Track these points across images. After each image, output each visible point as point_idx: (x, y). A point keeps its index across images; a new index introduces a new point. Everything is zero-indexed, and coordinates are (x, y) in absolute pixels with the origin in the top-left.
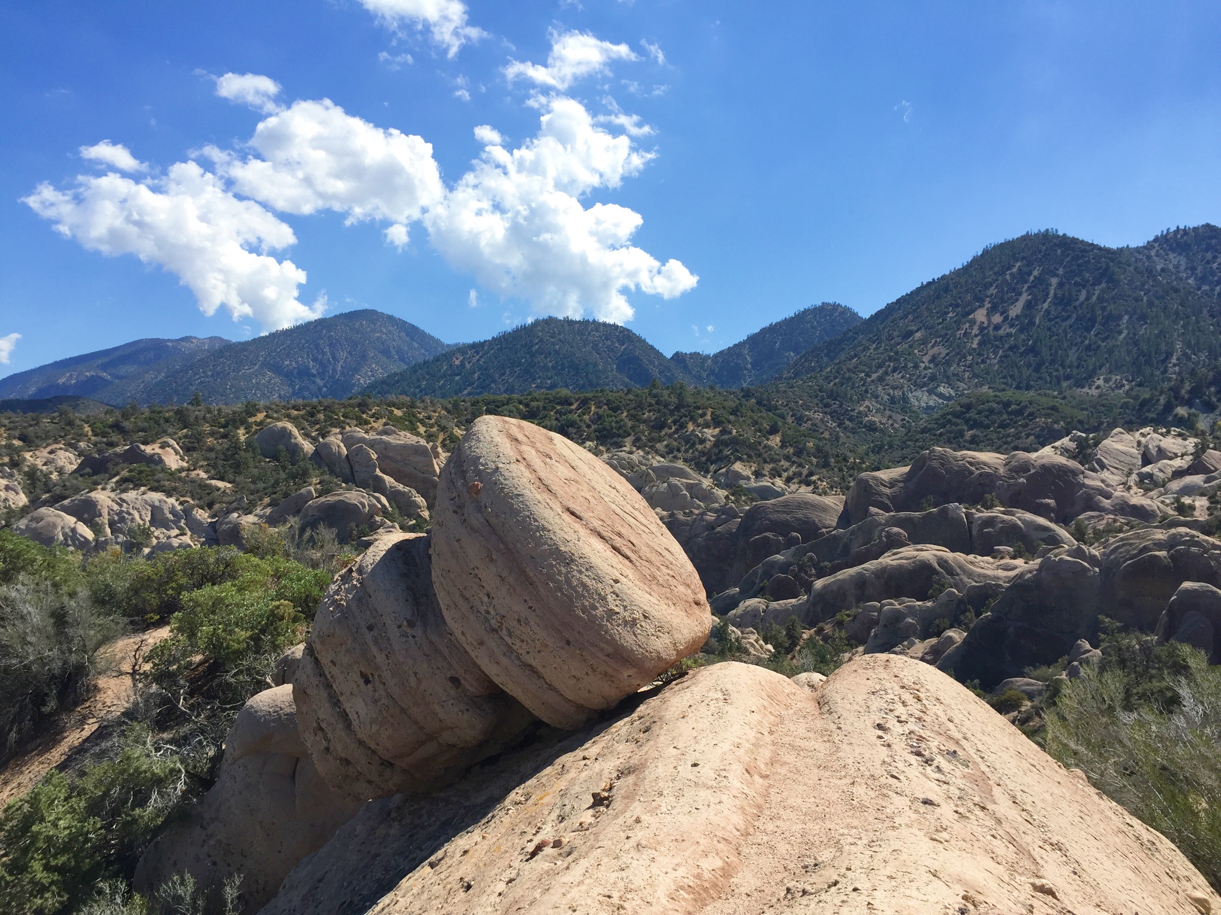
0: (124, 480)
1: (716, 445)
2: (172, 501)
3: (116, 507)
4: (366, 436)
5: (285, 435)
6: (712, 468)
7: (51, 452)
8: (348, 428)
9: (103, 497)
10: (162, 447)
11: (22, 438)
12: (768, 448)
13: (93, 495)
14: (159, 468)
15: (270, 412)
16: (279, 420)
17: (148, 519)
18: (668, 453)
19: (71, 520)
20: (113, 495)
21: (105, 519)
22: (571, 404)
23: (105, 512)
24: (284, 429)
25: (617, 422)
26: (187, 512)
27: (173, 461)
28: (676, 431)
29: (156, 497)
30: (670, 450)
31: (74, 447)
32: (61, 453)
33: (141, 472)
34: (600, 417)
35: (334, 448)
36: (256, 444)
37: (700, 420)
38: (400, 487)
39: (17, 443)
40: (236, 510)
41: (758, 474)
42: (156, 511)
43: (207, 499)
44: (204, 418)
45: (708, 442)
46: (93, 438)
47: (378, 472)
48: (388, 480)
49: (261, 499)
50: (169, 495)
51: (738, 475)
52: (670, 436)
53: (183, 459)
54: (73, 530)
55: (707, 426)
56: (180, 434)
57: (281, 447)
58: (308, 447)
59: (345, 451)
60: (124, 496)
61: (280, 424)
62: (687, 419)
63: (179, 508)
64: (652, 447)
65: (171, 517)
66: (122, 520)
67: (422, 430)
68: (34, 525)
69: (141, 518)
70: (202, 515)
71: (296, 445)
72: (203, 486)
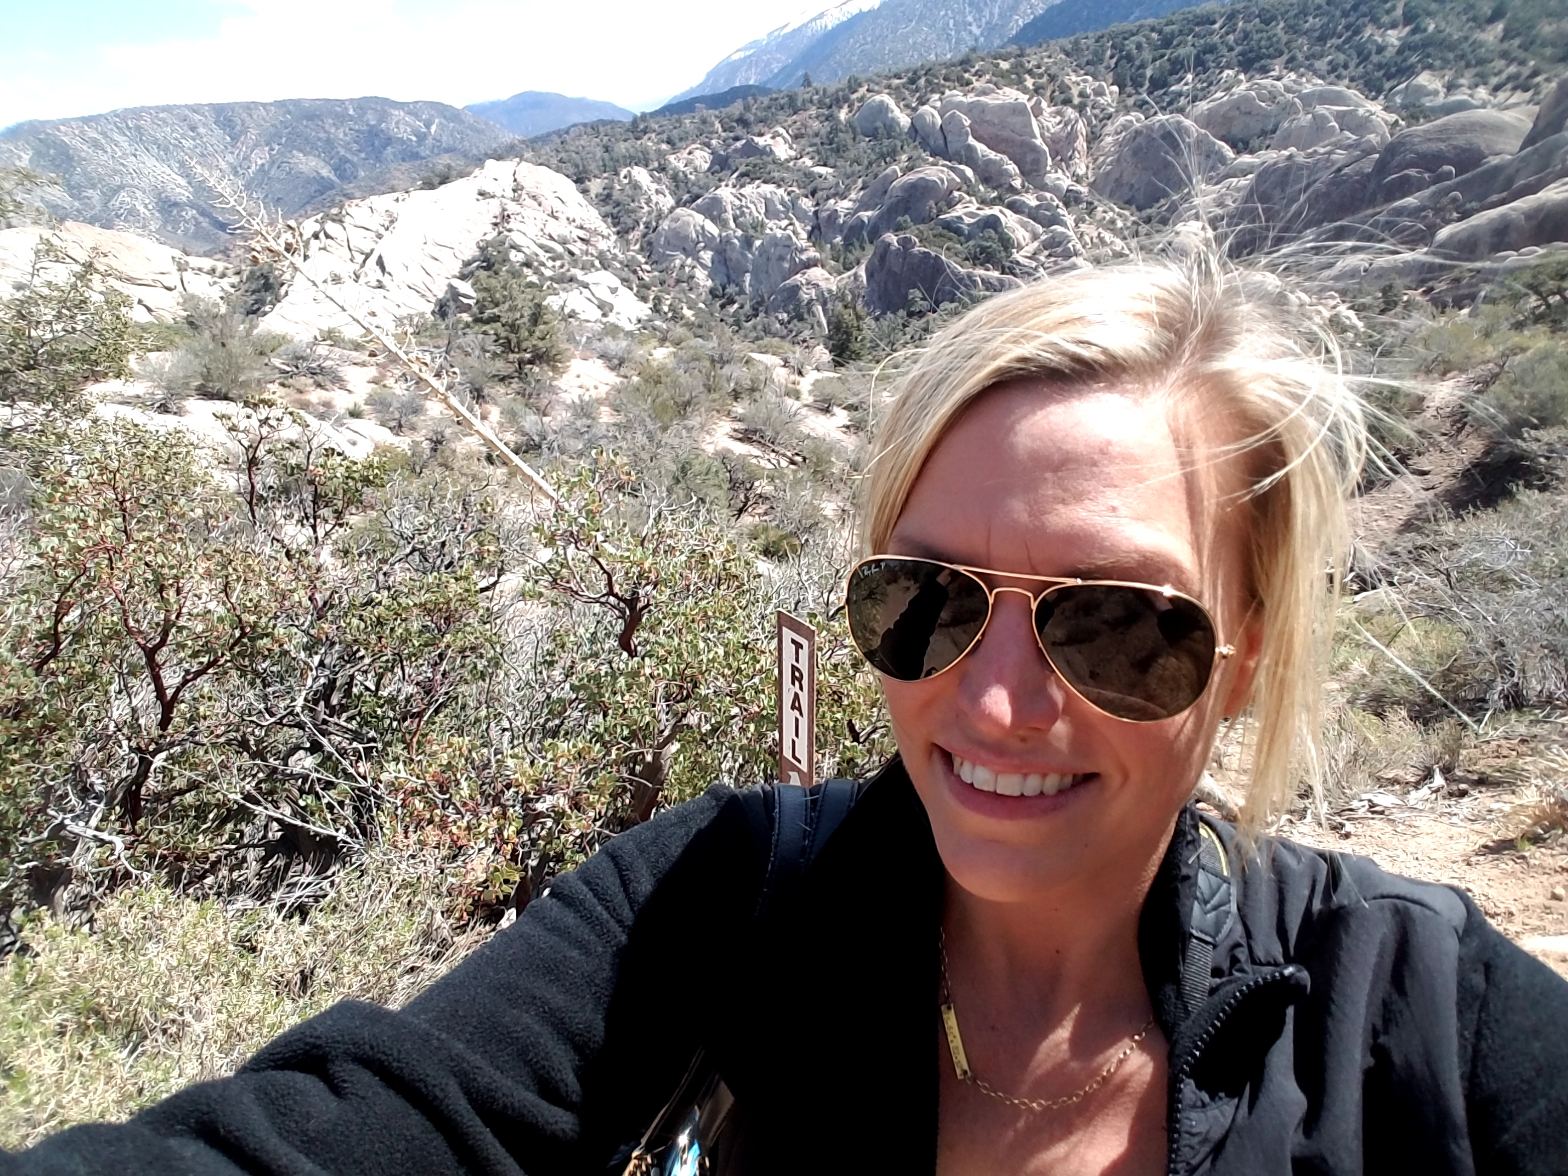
0: (742, 175)
1: (1400, 52)
2: (781, 192)
3: (737, 202)
4: (964, 99)
5: (883, 108)
6: (1387, 85)
7: (690, 153)
8: (948, 92)
9: (726, 193)
10: (773, 138)
11: (669, 142)
12: (1477, 45)
13: (718, 192)
14: (770, 159)
15: (872, 86)
16: (879, 93)
17: (763, 211)
18: (1329, 72)
19: (699, 218)
20: (734, 191)
21: (729, 216)
22: (1214, 22)
23: (729, 207)
24: (882, 102)
25: (1269, 38)
26: (794, 202)
27: (782, 150)
28: (1348, 40)
29: (768, 189)
30: (1333, 68)
31: (708, 145)
32: (698, 153)
33: (755, 166)
34: (1246, 35)
35: (929, 119)
36: (856, 124)
37: (1385, 19)
38: (992, 155)
39: (664, 146)
40: (834, 195)
41: (1451, 87)
42: (768, 202)
43: (810, 188)
44: (811, 101)
45: (1390, 49)
46: (724, 134)
47: (971, 140)
48: (981, 147)
49: (855, 182)
50: (779, 186)
51: (1421, 91)
52: (1339, 48)
53: (791, 148)
54: (703, 227)
55: (1394, 26)
56: (790, 120)
57: (879, 124)
58: (904, 120)
59: (939, 121)
60: (742, 191)
61: (878, 98)
62: (1367, 19)
63: (787, 198)
64: (1310, 68)
65: (781, 207)
66: (743, 214)
67: (1029, 82)
68: (674, 225)
69: (758, 212)
70: (807, 204)
71: (893, 119)
72: (809, 175)
